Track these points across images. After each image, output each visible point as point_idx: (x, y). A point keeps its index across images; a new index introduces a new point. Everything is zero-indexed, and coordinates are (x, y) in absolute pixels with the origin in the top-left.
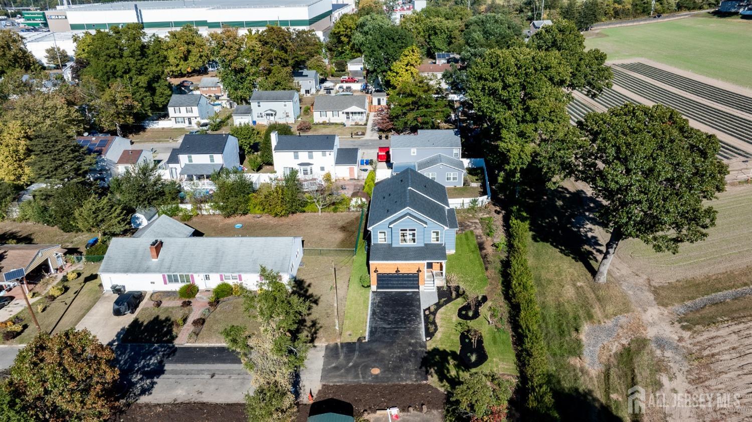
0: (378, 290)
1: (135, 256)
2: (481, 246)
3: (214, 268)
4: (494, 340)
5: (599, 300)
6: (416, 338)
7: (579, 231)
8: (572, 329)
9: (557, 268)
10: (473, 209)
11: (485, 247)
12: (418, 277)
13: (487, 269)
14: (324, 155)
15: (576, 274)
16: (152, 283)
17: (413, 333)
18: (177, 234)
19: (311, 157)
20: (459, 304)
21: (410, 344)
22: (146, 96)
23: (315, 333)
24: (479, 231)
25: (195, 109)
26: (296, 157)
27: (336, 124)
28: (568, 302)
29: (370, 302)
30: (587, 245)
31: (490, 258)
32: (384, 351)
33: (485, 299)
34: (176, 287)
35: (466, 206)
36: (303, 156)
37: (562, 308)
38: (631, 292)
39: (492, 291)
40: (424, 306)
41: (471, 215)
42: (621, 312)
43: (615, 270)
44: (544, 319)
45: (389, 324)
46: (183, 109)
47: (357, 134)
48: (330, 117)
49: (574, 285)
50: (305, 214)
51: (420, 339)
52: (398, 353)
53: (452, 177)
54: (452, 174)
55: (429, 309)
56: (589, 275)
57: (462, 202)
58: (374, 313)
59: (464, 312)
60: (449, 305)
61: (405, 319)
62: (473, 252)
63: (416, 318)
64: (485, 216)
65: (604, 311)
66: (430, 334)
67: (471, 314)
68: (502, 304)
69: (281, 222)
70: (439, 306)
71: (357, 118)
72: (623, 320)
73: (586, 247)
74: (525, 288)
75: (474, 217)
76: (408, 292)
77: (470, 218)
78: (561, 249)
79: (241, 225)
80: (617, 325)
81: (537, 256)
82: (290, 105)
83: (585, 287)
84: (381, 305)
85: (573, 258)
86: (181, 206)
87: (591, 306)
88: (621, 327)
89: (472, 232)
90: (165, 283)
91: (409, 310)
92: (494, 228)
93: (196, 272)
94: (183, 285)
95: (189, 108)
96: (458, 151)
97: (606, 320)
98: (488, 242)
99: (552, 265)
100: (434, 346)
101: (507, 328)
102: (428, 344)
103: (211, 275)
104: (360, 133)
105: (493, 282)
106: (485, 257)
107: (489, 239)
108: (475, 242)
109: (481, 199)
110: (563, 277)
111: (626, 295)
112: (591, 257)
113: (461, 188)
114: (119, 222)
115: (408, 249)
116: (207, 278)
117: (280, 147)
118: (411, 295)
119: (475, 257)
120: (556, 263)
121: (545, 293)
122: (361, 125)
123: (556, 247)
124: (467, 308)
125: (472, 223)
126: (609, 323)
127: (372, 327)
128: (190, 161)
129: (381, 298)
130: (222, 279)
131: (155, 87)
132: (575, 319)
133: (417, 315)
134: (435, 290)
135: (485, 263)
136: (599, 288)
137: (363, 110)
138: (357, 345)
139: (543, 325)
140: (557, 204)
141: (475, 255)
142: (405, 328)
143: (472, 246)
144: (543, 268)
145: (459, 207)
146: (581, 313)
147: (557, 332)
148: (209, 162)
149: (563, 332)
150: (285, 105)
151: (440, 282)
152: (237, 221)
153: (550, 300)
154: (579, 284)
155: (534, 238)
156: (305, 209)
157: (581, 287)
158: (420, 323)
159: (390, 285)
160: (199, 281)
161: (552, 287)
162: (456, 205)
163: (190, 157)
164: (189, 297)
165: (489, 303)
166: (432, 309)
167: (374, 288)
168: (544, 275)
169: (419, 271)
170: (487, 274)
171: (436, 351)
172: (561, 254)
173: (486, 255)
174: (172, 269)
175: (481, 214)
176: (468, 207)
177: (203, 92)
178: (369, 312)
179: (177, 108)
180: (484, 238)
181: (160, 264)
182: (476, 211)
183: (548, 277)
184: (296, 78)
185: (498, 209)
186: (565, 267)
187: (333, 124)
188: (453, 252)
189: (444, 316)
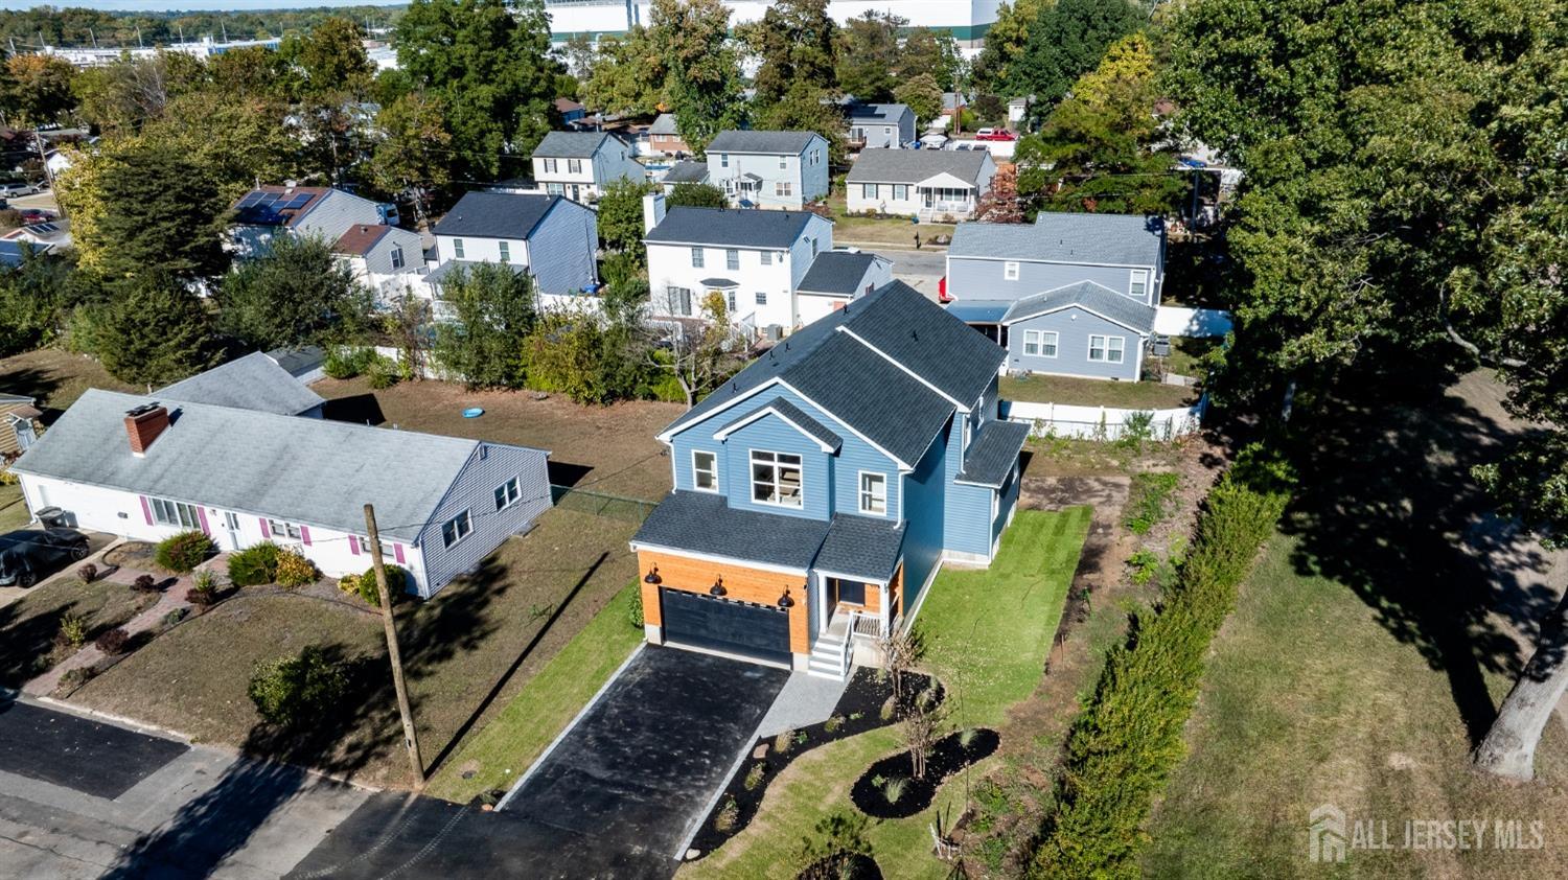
0: (669, 644)
2: (1089, 560)
6: (657, 842)
7: (1486, 559)
9: (1334, 680)
10: (1132, 444)
11: (1103, 563)
12: (787, 621)
13: (1062, 636)
14: (766, 261)
15: (1401, 717)
16: (126, 516)
17: (661, 817)
19: (733, 264)
20: (889, 743)
21: (621, 860)
24: (1111, 513)
25: (587, 164)
26: (698, 262)
27: (899, 217)
29: (613, 678)
30: (1504, 613)
31: (1095, 603)
32: (517, 864)
35: (1112, 435)
36: (715, 260)
39: (1035, 721)
40: (764, 730)
41: (1115, 463)
45: (612, 766)
46: (562, 163)
49: (1376, 760)
50: (655, 405)
51: (668, 847)
54: (1107, 339)
55: (771, 741)
56: (1459, 733)
57: (1099, 420)
58: (595, 718)
59: (878, 781)
60: (852, 742)
61: (674, 760)
62: (1053, 572)
63: (714, 763)
64: (1159, 470)
66: (708, 838)
67: (896, 793)
68: (1037, 778)
69: (585, 418)
70: (815, 736)
71: (953, 205)
75: (1122, 470)
76: (753, 667)
77: (1108, 469)
78: (1389, 612)
79: (479, 411)
81: (1273, 621)
83: (1421, 781)
84: (639, 692)
89: (1087, 511)
90: (149, 522)
91: (712, 730)
92: (1168, 506)
94: (181, 530)
95: (575, 162)
98: (1123, 545)
99: (1319, 665)
102: (677, 873)
103: (241, 517)
105: (1056, 688)
106: (1076, 596)
107: (1131, 539)
108: (1080, 543)
110: (1342, 719)
112: (1500, 660)
113: (1130, 387)
115: (774, 522)
116: (234, 524)
118: (757, 680)
119: (1049, 593)
120: (1337, 659)
121: (1232, 770)
123: (1371, 601)
124: (897, 766)
125: (1105, 484)
127: (551, 765)
128: (460, 253)
129: (656, 673)
130: (266, 534)
134: (841, 679)
135: (1066, 617)
136: (1485, 798)
138: (460, 815)
141: (1053, 584)
142: (650, 792)
143: (1061, 556)
144: (1275, 671)
145: (1089, 433)
151: (873, 654)
153: (1242, 807)
154: (1397, 761)
155: (1298, 563)
156: (655, 390)
157: (1403, 776)
158: (712, 786)
159: (700, 634)
160: (217, 528)
161: (1276, 751)
162: (1081, 428)
163: (458, 244)
165: (991, 765)
166: (782, 746)
167: (653, 633)
168: (1269, 695)
169: (787, 602)
170: (1053, 653)
172: (1376, 632)
173: (1086, 591)
174: (159, 487)
175: (1151, 462)
176: (1118, 437)
177: (656, 146)
178: (586, 710)
179: (550, 161)
180: (1117, 533)
181: (145, 467)
182: (1138, 453)
183: (1278, 706)
184: (856, 121)
185: (1217, 452)
186: (1369, 681)
187: (890, 217)
188: (983, 562)
189: (809, 777)
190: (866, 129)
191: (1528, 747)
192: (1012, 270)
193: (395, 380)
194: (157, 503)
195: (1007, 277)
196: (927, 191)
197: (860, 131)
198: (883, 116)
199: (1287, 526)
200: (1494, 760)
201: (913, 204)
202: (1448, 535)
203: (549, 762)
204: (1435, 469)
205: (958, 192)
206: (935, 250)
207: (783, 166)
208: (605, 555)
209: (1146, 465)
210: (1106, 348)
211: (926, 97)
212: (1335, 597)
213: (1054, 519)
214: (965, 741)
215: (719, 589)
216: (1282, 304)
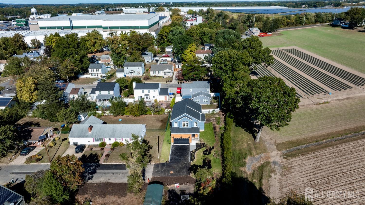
0: (174, 145)
1: (82, 131)
2: (215, 128)
3: (113, 136)
4: (215, 162)
5: (255, 148)
6: (187, 161)
7: (253, 122)
8: (243, 158)
10: (213, 114)
12: (189, 139)
13: (215, 137)
14: (155, 91)
15: (249, 139)
16: (89, 141)
17: (186, 159)
18: (97, 123)
19: (149, 92)
20: (204, 149)
21: (185, 163)
22: (79, 64)
23: (151, 159)
24: (214, 123)
25: (100, 70)
26: (143, 92)
27: (160, 77)
28: (244, 149)
29: (171, 149)
30: (255, 128)
31: (217, 133)
32: (175, 166)
33: (213, 148)
34: (98, 143)
35: (211, 113)
36: (146, 92)
37: (241, 151)
38: (268, 146)
39: (217, 145)
40: (190, 150)
41: (212, 116)
42: (263, 152)
43: (264, 137)
44: (234, 154)
45: (178, 156)
46: (95, 70)
47: (168, 81)
48: (157, 74)
49: (247, 143)
50: (147, 115)
51: (188, 162)
52: (180, 166)
53: (206, 100)
55: (192, 151)
56: (253, 139)
57: (209, 111)
58: (172, 153)
59: (205, 152)
60: (200, 150)
61: (183, 155)
62: (211, 130)
64: (218, 117)
65: (256, 152)
66: (192, 160)
67: (207, 153)
68: (219, 149)
69: (137, 119)
70: (196, 150)
71: (169, 74)
72: (263, 155)
73: (255, 129)
74: (228, 144)
76: (185, 145)
77: (212, 117)
78: (245, 129)
79: (121, 120)
80: (260, 157)
81: (235, 132)
82: (140, 68)
84: (175, 150)
85: (249, 133)
86: (97, 112)
87: (252, 150)
88: (262, 158)
89: (212, 123)
90: (94, 141)
91: (185, 151)
92: (220, 121)
93: (106, 138)
94: (101, 142)
95: (97, 69)
96: (208, 90)
97: (256, 155)
98: (217, 126)
99: (240, 135)
100: (193, 164)
101: (220, 158)
102: (191, 163)
103: (111, 139)
104: (170, 81)
105: (217, 142)
106: (215, 132)
107: (218, 125)
108: (213, 127)
109: (216, 110)
110: (244, 140)
111: (266, 147)
112: (256, 132)
113: (210, 106)
114: (74, 118)
115: (185, 129)
116: (110, 139)
117: (137, 88)
118: (187, 146)
119: (212, 133)
120: (242, 135)
121: (236, 146)
122: (170, 77)
123: (243, 128)
124: (206, 151)
125: (212, 119)
126: (258, 156)
128: (100, 93)
129: (175, 147)
130: (115, 140)
131: (83, 60)
132: (245, 155)
133: (188, 153)
134: (195, 144)
135: (215, 135)
136: (256, 144)
137: (172, 71)
138: (166, 163)
139: (233, 157)
140: (247, 112)
142: (183, 158)
143: (211, 128)
144: (237, 137)
145: (208, 113)
146: (248, 152)
147: (237, 159)
148: (108, 94)
149: (240, 159)
150: (138, 69)
151: (197, 142)
152: (120, 118)
153: (237, 148)
154: (249, 142)
155: (236, 125)
156: (146, 113)
157: (250, 144)
158: (189, 156)
159: (178, 143)
160: (107, 141)
161: (239, 143)
163: (100, 92)
164: (103, 147)
165: (215, 149)
166: (194, 151)
167: (172, 143)
168: (237, 139)
169: (189, 137)
170: (215, 138)
171: (194, 165)
172: (244, 131)
173: (216, 132)
174: (97, 136)
178: (170, 152)
179: (92, 69)
180: (216, 125)
181: (92, 134)
182: (214, 115)
183: (238, 140)
184: (143, 56)
185: (223, 113)
186: (245, 136)
187: (158, 77)
188: (204, 130)
189: (198, 154)
191: (259, 139)
194: (95, 139)
195: (190, 91)
196: (165, 72)
199: (234, 122)
200: (256, 141)
201: (162, 74)
203: (171, 158)
205: (170, 72)
208: (158, 136)
209: (216, 116)
212: (240, 128)
213: (208, 124)
214: (211, 148)
215: (181, 137)
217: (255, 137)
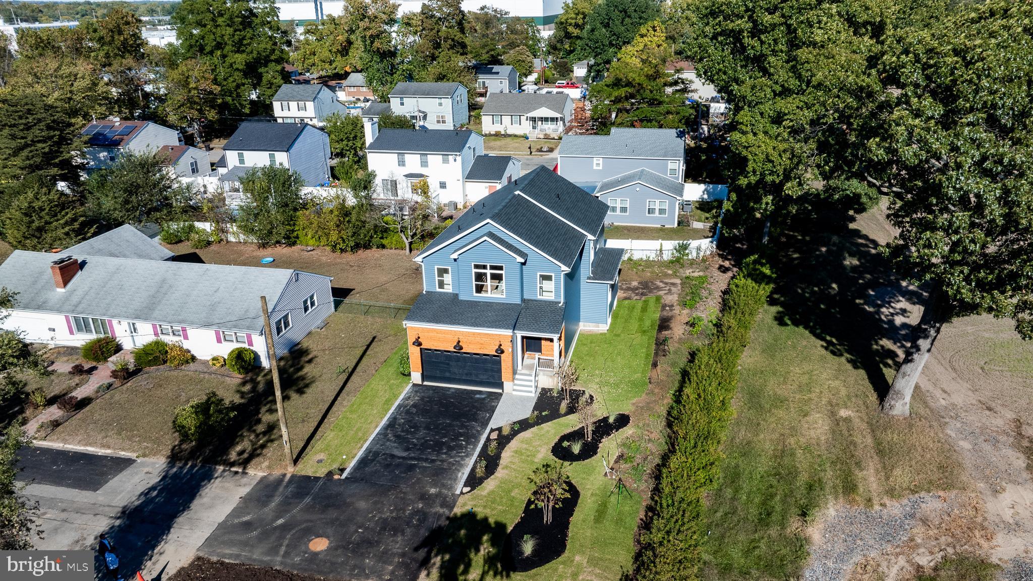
0: (426, 383)
2: (664, 324)
3: (143, 314)
4: (601, 513)
5: (880, 452)
6: (444, 486)
7: (878, 313)
8: (794, 510)
9: (807, 376)
10: (677, 262)
11: (672, 325)
12: (499, 362)
13: (655, 365)
14: (446, 161)
15: (843, 392)
16: (51, 330)
17: (443, 473)
19: (424, 164)
20: (568, 425)
21: (424, 497)
23: (263, 446)
24: (672, 299)
25: (310, 105)
26: (402, 163)
27: (516, 136)
28: (807, 449)
29: (396, 404)
30: (889, 339)
31: (671, 346)
32: (362, 505)
33: (623, 420)
35: (667, 256)
36: (413, 161)
37: (787, 460)
38: (965, 445)
39: (648, 408)
40: (493, 424)
41: (670, 272)
42: (929, 487)
43: (938, 393)
44: (734, 477)
45: (407, 450)
46: (293, 105)
47: (540, 150)
48: (507, 125)
49: (833, 414)
50: (385, 251)
51: (451, 488)
52: (387, 513)
54: (657, 202)
55: (500, 429)
56: (873, 397)
57: (659, 248)
58: (391, 425)
59: (566, 444)
60: (546, 426)
61: (444, 443)
62: (644, 332)
63: (468, 443)
64: (696, 274)
65: (887, 478)
66: (474, 482)
67: (576, 448)
68: (655, 435)
70: (524, 425)
71: (549, 127)
72: (931, 505)
73: (887, 343)
75: (675, 275)
76: (480, 392)
77: (666, 275)
78: (830, 343)
79: (272, 259)
80: (913, 516)
81: (770, 350)
83: (857, 422)
84: (414, 410)
85: (849, 361)
87: (858, 464)
89: (658, 299)
90: (71, 332)
91: (462, 426)
92: (704, 293)
95: (301, 103)
96: (678, 166)
97: (886, 500)
98: (682, 316)
99: (797, 370)
100: (467, 508)
102: (461, 500)
103: (140, 325)
104: (545, 149)
105: (656, 391)
106: (660, 344)
107: (686, 311)
108: (657, 316)
109: (694, 244)
110: (813, 396)
111: (952, 449)
112: (890, 362)
113: (672, 230)
115: (489, 305)
118: (484, 399)
119: (644, 344)
120: (807, 367)
121: (759, 424)
122: (554, 139)
123: (819, 337)
124: (577, 435)
125: (666, 283)
126: (895, 508)
127: (370, 452)
128: (242, 161)
129: (422, 399)
130: (156, 334)
132: (810, 487)
133: (472, 438)
134: (533, 395)
135: (656, 354)
136: (890, 424)
137: (559, 116)
138: (321, 483)
139: (728, 492)
140: (846, 263)
141: (645, 338)
142: (433, 461)
143: (648, 323)
144: (774, 374)
145: (652, 256)
146: (829, 475)
147: (754, 511)
149: (769, 514)
151: (549, 381)
153: (766, 441)
154: (843, 413)
155: (780, 320)
156: (384, 242)
157: (848, 420)
158: (469, 455)
159: (446, 375)
160: (121, 332)
161: (781, 413)
162: (648, 253)
163: (242, 155)
164: (97, 359)
165: (628, 431)
166: (506, 431)
167: (416, 377)
168: (773, 387)
169: (500, 351)
170: (654, 374)
171: (470, 516)
172: (824, 352)
173: (665, 340)
174: (80, 309)
175: (691, 270)
176: (670, 258)
177: (349, 94)
178: (384, 421)
179: (285, 103)
180: (677, 310)
181: (67, 298)
182: (682, 266)
183: (779, 392)
184: (481, 76)
185: (727, 264)
186: (824, 376)
187: (510, 136)
188: (604, 328)
189: (525, 446)
190: (487, 82)
191: (908, 399)
192: (598, 163)
193: (209, 243)
194: (76, 319)
195: (595, 167)
196: (534, 120)
197: (484, 83)
198: (498, 73)
199: (772, 302)
200: (891, 407)
201: (524, 128)
202: (857, 301)
203: (369, 451)
204: (848, 268)
205: (553, 120)
206: (541, 156)
207: (440, 104)
208: (374, 338)
209: (688, 272)
210: (657, 207)
211: (524, 61)
212: (802, 335)
213: (640, 305)
214: (611, 420)
215: (458, 346)
216: (763, 175)
217: (883, 389)
